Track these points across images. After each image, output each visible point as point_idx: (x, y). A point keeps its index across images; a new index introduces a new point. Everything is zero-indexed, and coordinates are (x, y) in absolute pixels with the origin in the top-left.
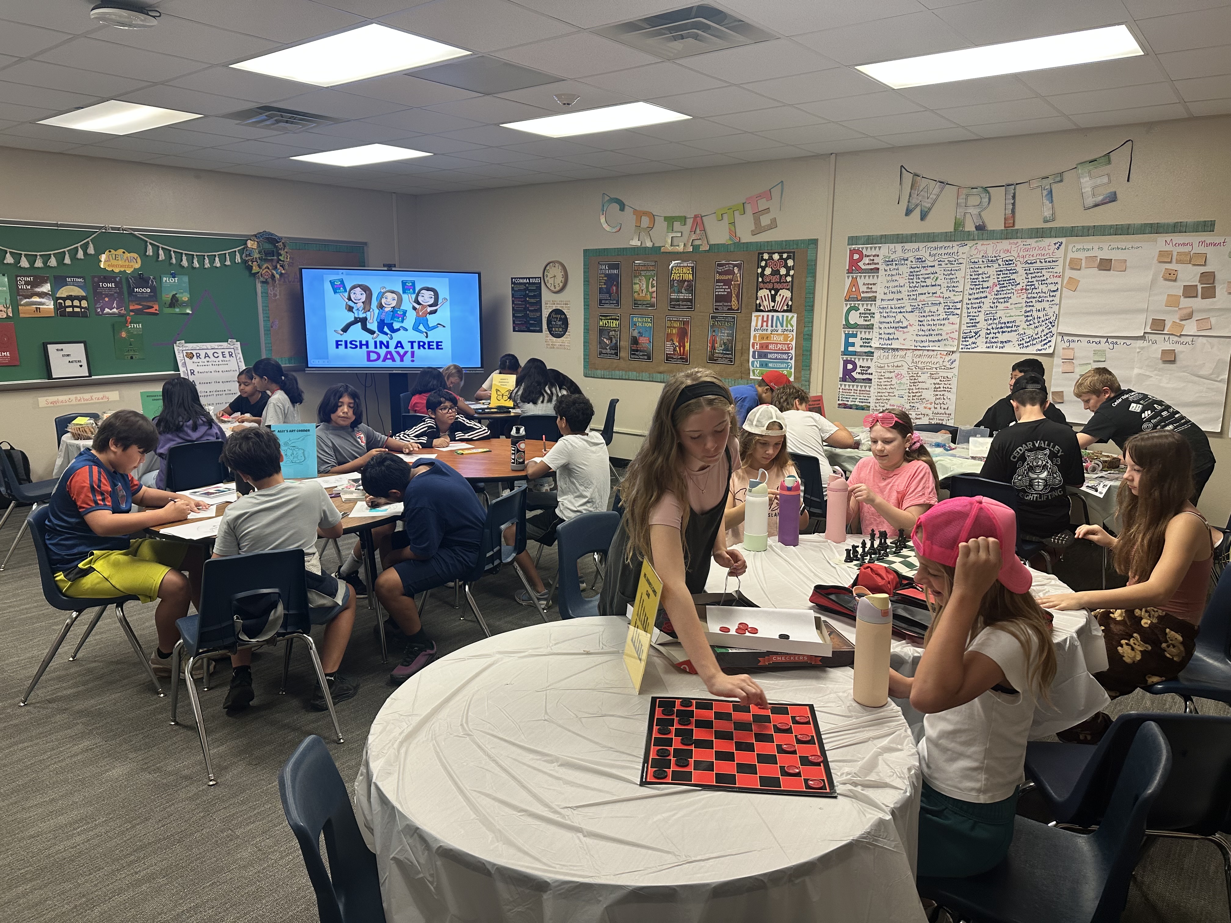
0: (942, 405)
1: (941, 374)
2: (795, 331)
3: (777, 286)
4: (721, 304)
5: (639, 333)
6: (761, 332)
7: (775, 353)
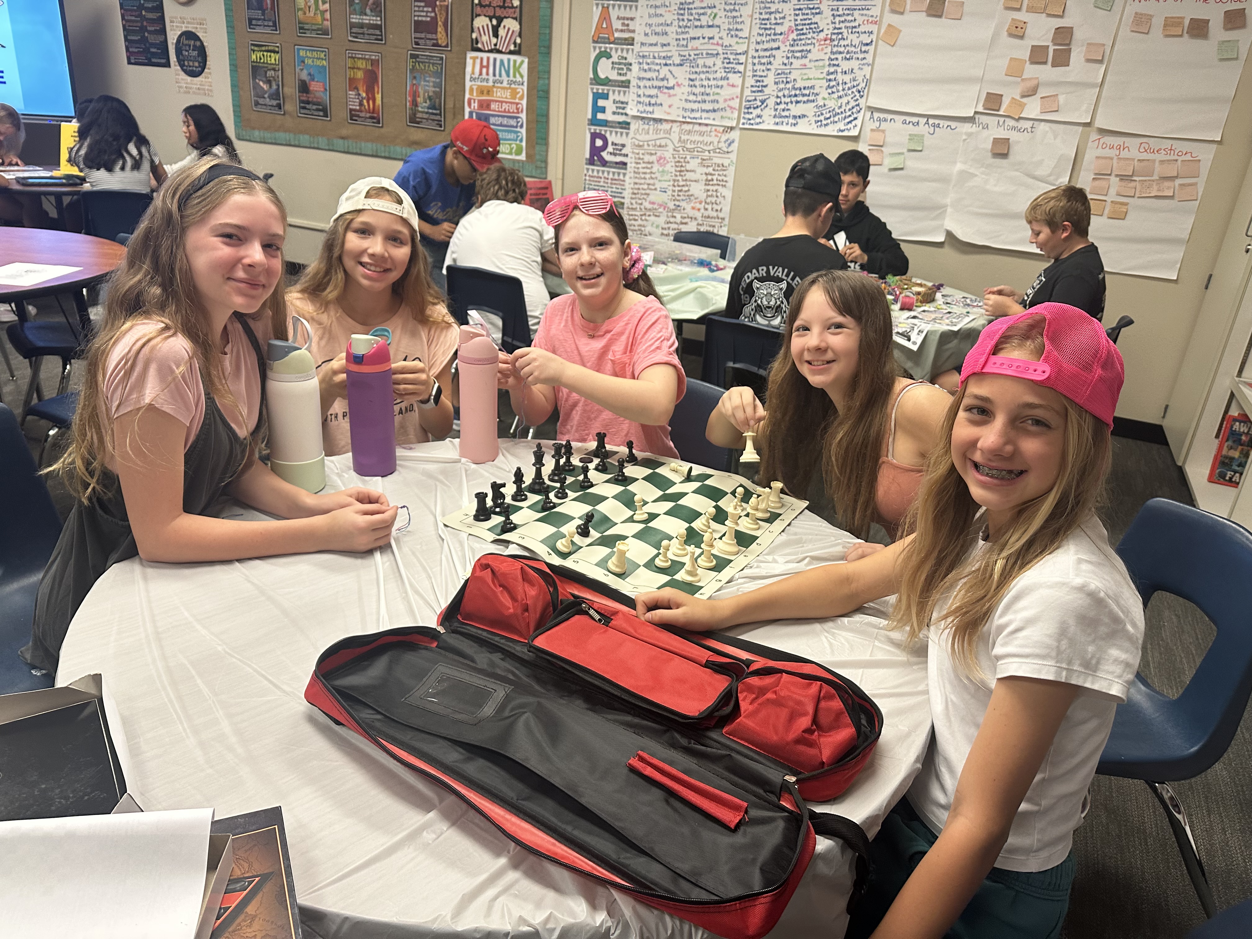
0: (714, 206)
1: (716, 160)
2: (526, 84)
3: (499, 12)
4: (423, 35)
5: (310, 74)
6: (479, 83)
7: (499, 116)
